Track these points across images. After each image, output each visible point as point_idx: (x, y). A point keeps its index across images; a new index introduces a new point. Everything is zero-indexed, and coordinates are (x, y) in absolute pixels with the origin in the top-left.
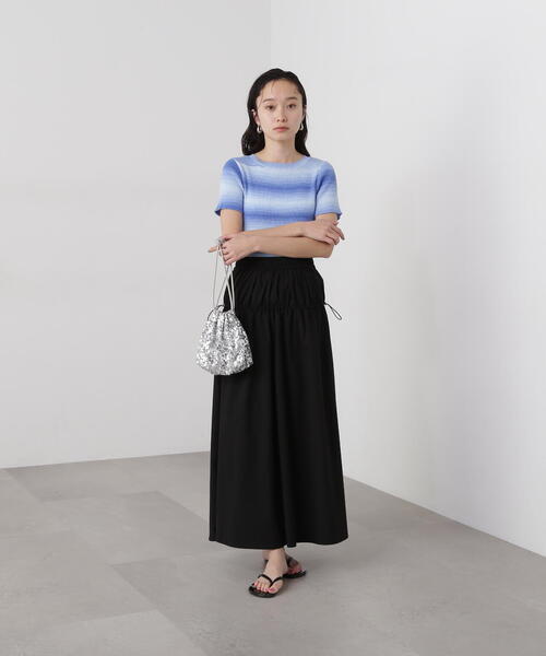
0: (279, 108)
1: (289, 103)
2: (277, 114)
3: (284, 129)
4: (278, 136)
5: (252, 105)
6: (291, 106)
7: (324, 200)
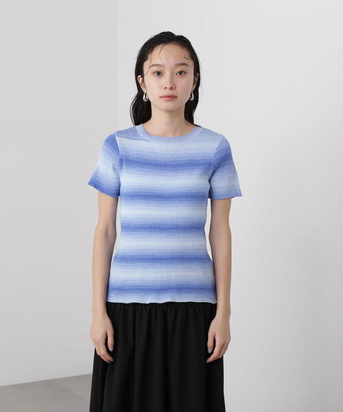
0: (167, 74)
1: (179, 69)
2: (165, 80)
3: (172, 98)
4: (165, 104)
5: (139, 71)
6: (180, 73)
7: (220, 183)
